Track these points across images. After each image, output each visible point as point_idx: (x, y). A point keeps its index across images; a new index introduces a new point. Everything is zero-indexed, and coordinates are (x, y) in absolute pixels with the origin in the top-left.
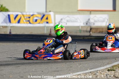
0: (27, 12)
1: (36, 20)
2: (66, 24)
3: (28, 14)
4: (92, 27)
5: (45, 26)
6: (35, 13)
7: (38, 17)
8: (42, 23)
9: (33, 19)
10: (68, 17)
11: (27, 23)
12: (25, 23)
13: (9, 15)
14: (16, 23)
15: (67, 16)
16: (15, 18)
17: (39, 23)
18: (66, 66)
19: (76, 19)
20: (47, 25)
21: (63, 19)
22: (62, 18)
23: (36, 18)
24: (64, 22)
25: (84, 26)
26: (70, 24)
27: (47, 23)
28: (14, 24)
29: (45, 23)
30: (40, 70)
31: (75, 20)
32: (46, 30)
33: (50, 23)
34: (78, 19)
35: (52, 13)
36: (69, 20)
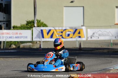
2: (98, 38)
3: (60, 28)
6: (68, 28)
9: (65, 34)
10: (100, 31)
12: (58, 37)
13: (42, 31)
14: (49, 38)
15: (99, 30)
16: (48, 33)
17: (72, 38)
19: (108, 33)
20: (79, 39)
21: (95, 33)
22: (94, 32)
24: (96, 37)
26: (102, 38)
27: (80, 37)
28: (47, 39)
31: (107, 34)
33: (82, 38)
34: (110, 33)
35: (84, 28)
36: (101, 34)
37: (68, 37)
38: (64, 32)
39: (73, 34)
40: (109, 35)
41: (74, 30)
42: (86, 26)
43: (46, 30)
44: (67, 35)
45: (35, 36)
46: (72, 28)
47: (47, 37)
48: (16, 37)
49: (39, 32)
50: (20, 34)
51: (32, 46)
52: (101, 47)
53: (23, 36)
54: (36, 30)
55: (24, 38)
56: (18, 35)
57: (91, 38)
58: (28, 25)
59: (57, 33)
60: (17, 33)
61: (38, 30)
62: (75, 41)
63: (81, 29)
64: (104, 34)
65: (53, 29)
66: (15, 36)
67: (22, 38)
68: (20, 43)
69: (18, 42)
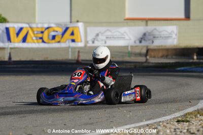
0: (38, 23)
1: (54, 37)
2: (106, 43)
3: (40, 26)
4: (149, 48)
5: (69, 47)
6: (52, 25)
7: (57, 31)
9: (49, 35)
11: (38, 43)
12: (35, 41)
14: (20, 42)
15: (106, 28)
17: (59, 42)
18: (106, 115)
19: (123, 34)
20: (73, 45)
21: (100, 35)
22: (98, 32)
24: (102, 40)
25: (136, 46)
27: (73, 41)
28: (17, 43)
29: (69, 42)
30: (61, 122)
31: (120, 36)
32: (70, 53)
33: (78, 42)
34: (125, 34)
35: (80, 25)
36: (110, 37)
37: (53, 41)
39: (61, 36)
40: (124, 38)
41: (64, 29)
42: (84, 22)
46: (61, 25)
47: (16, 40)
49: (3, 31)
57: (93, 42)
59: (34, 33)
62: (67, 48)
63: (76, 27)
64: (116, 35)
65: (27, 26)
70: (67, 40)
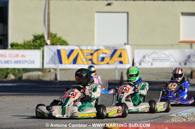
1: (103, 59)
2: (152, 64)
3: (89, 48)
4: (193, 69)
5: (116, 68)
6: (101, 48)
7: (106, 54)
8: (111, 64)
9: (98, 57)
10: (154, 52)
11: (88, 64)
12: (85, 63)
14: (70, 64)
15: (152, 51)
16: (69, 56)
17: (108, 63)
19: (168, 57)
22: (144, 54)
23: (102, 55)
24: (149, 62)
26: (157, 65)
27: (121, 62)
28: (67, 65)
31: (166, 59)
32: (117, 74)
33: (125, 64)
34: (170, 56)
35: (128, 47)
36: (156, 59)
37: (102, 63)
38: (95, 54)
39: (110, 58)
40: (170, 60)
41: (113, 51)
42: (131, 45)
43: (66, 50)
44: (100, 59)
45: (48, 60)
46: (109, 47)
48: (16, 62)
49: (55, 53)
50: (23, 56)
51: (43, 77)
52: (157, 79)
53: (27, 60)
54: (50, 51)
55: (29, 63)
56: (20, 59)
57: (140, 64)
58: (36, 42)
59: (84, 55)
60: (17, 56)
61: (52, 51)
62: (114, 69)
63: (124, 49)
64: (162, 57)
65: (77, 48)
66: (13, 59)
67: (26, 63)
68: (22, 72)
69: (19, 70)
70: (115, 61)
